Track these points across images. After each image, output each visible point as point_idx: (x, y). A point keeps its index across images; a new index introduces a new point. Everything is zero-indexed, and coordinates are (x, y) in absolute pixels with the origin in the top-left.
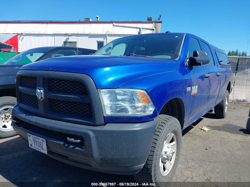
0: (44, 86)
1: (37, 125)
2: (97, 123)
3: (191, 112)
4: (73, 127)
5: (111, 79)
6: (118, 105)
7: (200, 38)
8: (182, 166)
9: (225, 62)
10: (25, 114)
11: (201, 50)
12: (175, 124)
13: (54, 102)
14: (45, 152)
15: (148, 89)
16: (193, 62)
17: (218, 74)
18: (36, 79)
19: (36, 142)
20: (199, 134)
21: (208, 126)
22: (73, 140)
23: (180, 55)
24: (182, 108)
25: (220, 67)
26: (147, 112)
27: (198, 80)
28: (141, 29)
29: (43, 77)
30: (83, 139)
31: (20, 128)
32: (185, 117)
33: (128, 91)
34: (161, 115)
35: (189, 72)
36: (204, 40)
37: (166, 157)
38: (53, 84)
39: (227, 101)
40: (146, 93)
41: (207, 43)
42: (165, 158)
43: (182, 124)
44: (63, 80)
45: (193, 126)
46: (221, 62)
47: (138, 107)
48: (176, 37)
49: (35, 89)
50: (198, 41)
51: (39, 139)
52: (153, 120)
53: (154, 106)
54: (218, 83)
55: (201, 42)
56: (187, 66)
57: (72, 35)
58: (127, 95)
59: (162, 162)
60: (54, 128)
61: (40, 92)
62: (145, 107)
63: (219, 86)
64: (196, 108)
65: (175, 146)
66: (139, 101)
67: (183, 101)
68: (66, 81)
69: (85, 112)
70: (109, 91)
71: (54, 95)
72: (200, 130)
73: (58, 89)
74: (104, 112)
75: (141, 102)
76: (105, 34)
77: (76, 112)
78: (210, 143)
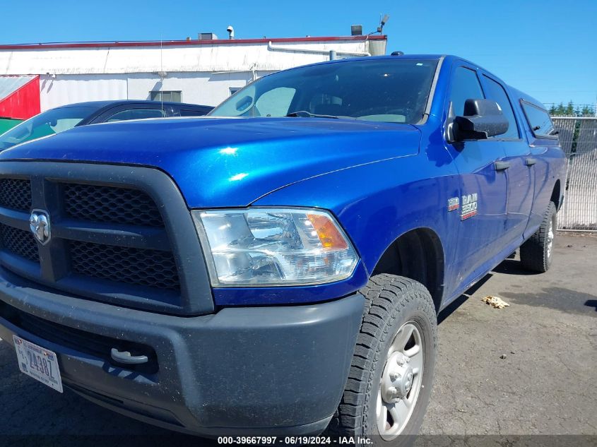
0: (49, 207)
1: (33, 313)
2: (194, 308)
3: (460, 264)
4: (125, 319)
7: (480, 68)
8: (439, 407)
9: (545, 130)
10: (6, 283)
11: (485, 99)
12: (419, 299)
13: (78, 247)
14: (59, 387)
15: (339, 208)
16: (465, 131)
17: (531, 161)
19: (35, 361)
20: (482, 315)
21: (505, 295)
22: (127, 356)
23: (428, 111)
24: (437, 253)
25: (534, 144)
26: (337, 273)
27: (477, 178)
28: (334, 54)
29: (46, 180)
32: (445, 278)
33: (282, 214)
34: (379, 276)
35: (455, 156)
37: (396, 390)
38: (73, 197)
39: (551, 229)
40: (332, 220)
41: (500, 82)
42: (391, 392)
43: (437, 297)
44: (98, 187)
45: (468, 295)
46: (535, 130)
47: (312, 259)
48: (418, 64)
49: (29, 213)
50: (477, 74)
51: (40, 352)
52: (355, 293)
53: (356, 255)
54: (528, 184)
55: (485, 79)
56: (448, 142)
57: (170, 74)
58: (279, 225)
59: (384, 403)
62: (331, 257)
63: (533, 191)
64: (475, 252)
65: (420, 359)
66: (313, 243)
67: (439, 236)
68: (105, 190)
69: (161, 276)
70: (229, 216)
71: (75, 231)
72: (484, 304)
73: (88, 212)
74: (213, 277)
75: (319, 244)
76: (249, 70)
77: (136, 277)
78: (511, 341)
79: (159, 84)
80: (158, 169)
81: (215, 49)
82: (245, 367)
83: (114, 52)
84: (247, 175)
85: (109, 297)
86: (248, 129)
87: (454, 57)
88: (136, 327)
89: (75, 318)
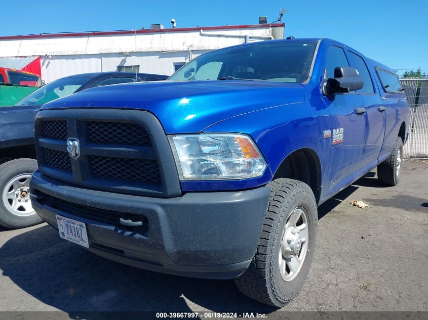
0: (79, 136)
1: (70, 200)
2: (170, 193)
3: (332, 174)
5: (190, 117)
6: (204, 161)
7: (346, 46)
8: (320, 267)
9: (394, 88)
11: (349, 66)
12: (305, 193)
13: (97, 160)
14: (86, 244)
15: (257, 133)
16: (335, 88)
17: (382, 108)
18: (66, 124)
19: (71, 230)
20: (350, 213)
21: (365, 200)
22: (129, 222)
23: (310, 75)
24: (317, 166)
25: (385, 97)
26: (254, 172)
28: (248, 38)
29: (77, 120)
30: (146, 220)
32: (322, 182)
33: (220, 137)
34: (279, 179)
35: (329, 104)
36: (354, 50)
37: (291, 249)
38: (94, 130)
39: (399, 156)
41: (361, 56)
42: (288, 251)
43: (317, 194)
44: (110, 123)
45: (340, 200)
46: (386, 87)
47: (238, 164)
48: (304, 45)
49: (66, 141)
50: (344, 51)
51: (74, 224)
52: (264, 185)
53: (265, 162)
54: (382, 126)
55: (350, 54)
56: (324, 95)
57: (131, 54)
58: (218, 144)
59: (284, 258)
60: (97, 204)
61: (73, 146)
62: (250, 164)
63: (384, 130)
64: (342, 168)
65: (306, 232)
66: (239, 154)
68: (115, 125)
69: (149, 175)
72: (351, 206)
73: (103, 138)
75: (243, 155)
76: (187, 50)
77: (134, 176)
78: (369, 228)
79: (124, 61)
80: (148, 111)
81: (163, 35)
83: (92, 39)
85: (113, 189)
87: (328, 39)
88: (135, 205)
89: (97, 201)
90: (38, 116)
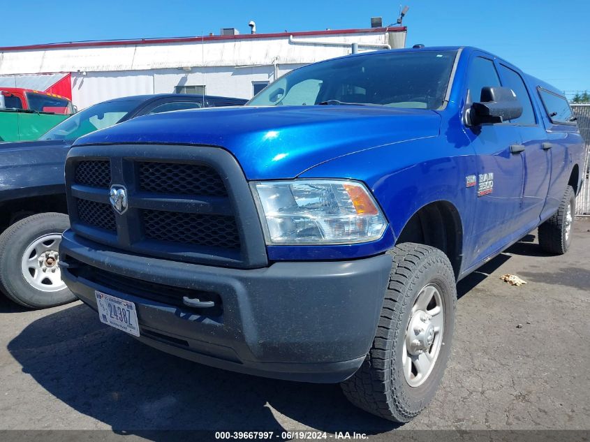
0: (127, 182)
1: (114, 271)
2: (252, 262)
3: (478, 237)
4: (195, 272)
5: (280, 157)
6: (299, 218)
7: (498, 58)
8: (458, 367)
10: (88, 248)
11: (501, 85)
12: (439, 264)
13: (151, 215)
14: (136, 332)
16: (482, 116)
17: (547, 145)
18: (109, 165)
19: (115, 312)
20: (501, 291)
21: (522, 274)
22: (196, 302)
23: (447, 98)
25: (551, 129)
26: (369, 234)
28: (356, 47)
29: (123, 160)
30: (220, 300)
31: (79, 281)
32: (464, 248)
33: (322, 185)
34: (404, 244)
35: (473, 139)
36: (508, 63)
37: (419, 342)
38: (147, 174)
39: (569, 212)
40: (365, 190)
41: (517, 71)
42: (415, 344)
43: (456, 265)
44: (170, 164)
45: (486, 274)
46: (552, 116)
47: (347, 223)
48: (438, 56)
49: (108, 188)
50: (494, 64)
51: (120, 303)
52: (384, 253)
53: (385, 221)
54: (545, 171)
55: (502, 68)
56: (466, 126)
57: (195, 69)
58: (319, 195)
59: (409, 355)
61: (119, 196)
62: (363, 222)
63: (549, 175)
64: (492, 228)
65: (441, 318)
66: (349, 210)
67: (458, 210)
68: (176, 167)
69: (223, 237)
70: (277, 187)
71: (150, 201)
72: (502, 282)
73: (160, 186)
74: (267, 237)
75: (354, 210)
76: (270, 64)
77: (202, 239)
78: (527, 313)
79: (184, 79)
81: (238, 44)
82: (294, 309)
83: (140, 49)
84: (287, 154)
85: (179, 256)
86: (291, 115)
88: (204, 278)
89: (151, 273)
90: (69, 155)
